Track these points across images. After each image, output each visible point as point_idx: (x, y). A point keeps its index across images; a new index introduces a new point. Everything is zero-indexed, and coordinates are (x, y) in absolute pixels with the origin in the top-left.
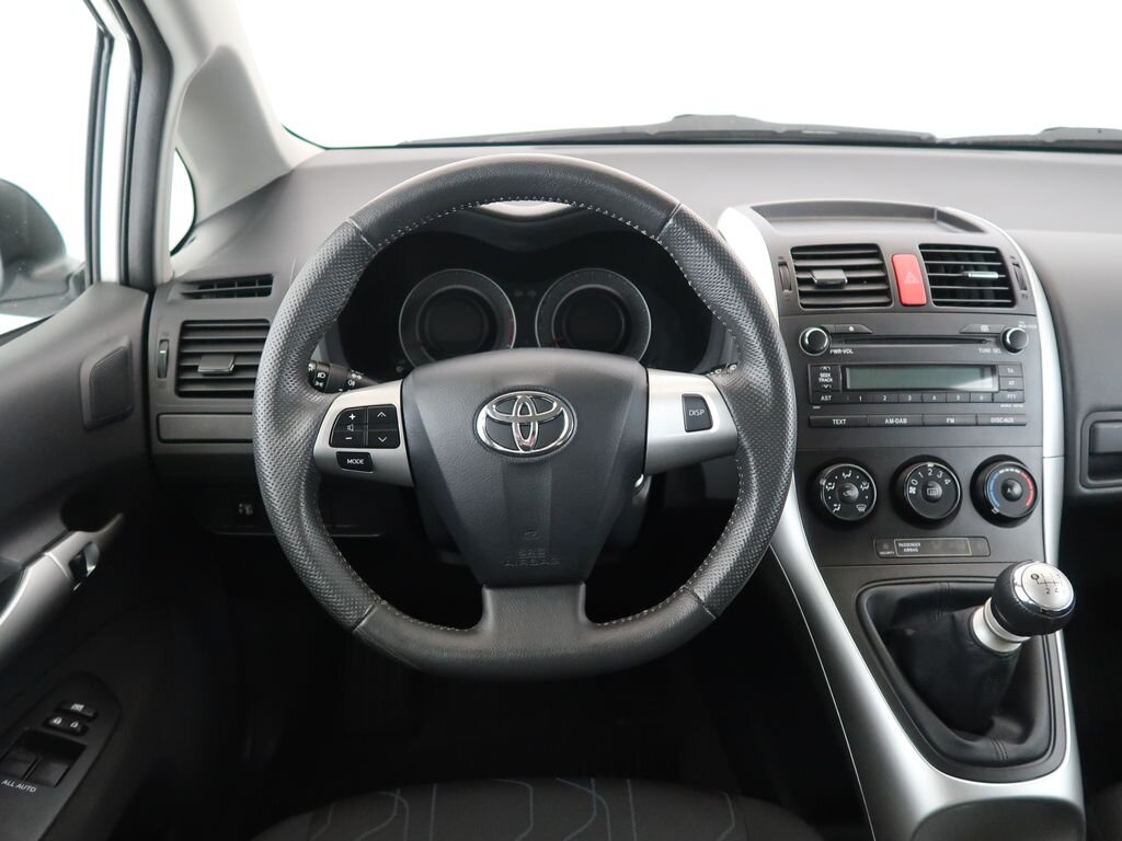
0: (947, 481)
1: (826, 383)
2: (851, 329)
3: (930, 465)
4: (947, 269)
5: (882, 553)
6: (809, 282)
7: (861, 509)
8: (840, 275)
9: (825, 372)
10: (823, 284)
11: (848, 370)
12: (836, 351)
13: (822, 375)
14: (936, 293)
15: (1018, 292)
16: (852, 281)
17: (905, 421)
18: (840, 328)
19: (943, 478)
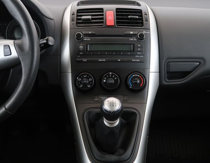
0: (116, 78)
1: (81, 49)
2: (90, 33)
3: (110, 73)
4: (122, 15)
5: (95, 100)
6: (80, 19)
7: (89, 86)
8: (90, 17)
9: (81, 45)
10: (84, 20)
11: (88, 45)
12: (85, 39)
13: (80, 46)
14: (117, 23)
15: (145, 22)
16: (92, 19)
17: (105, 60)
18: (87, 33)
19: (114, 77)
